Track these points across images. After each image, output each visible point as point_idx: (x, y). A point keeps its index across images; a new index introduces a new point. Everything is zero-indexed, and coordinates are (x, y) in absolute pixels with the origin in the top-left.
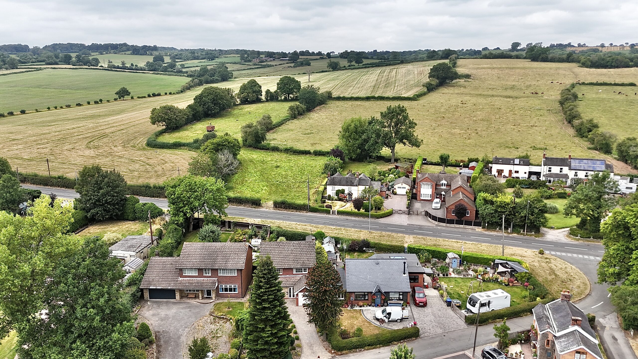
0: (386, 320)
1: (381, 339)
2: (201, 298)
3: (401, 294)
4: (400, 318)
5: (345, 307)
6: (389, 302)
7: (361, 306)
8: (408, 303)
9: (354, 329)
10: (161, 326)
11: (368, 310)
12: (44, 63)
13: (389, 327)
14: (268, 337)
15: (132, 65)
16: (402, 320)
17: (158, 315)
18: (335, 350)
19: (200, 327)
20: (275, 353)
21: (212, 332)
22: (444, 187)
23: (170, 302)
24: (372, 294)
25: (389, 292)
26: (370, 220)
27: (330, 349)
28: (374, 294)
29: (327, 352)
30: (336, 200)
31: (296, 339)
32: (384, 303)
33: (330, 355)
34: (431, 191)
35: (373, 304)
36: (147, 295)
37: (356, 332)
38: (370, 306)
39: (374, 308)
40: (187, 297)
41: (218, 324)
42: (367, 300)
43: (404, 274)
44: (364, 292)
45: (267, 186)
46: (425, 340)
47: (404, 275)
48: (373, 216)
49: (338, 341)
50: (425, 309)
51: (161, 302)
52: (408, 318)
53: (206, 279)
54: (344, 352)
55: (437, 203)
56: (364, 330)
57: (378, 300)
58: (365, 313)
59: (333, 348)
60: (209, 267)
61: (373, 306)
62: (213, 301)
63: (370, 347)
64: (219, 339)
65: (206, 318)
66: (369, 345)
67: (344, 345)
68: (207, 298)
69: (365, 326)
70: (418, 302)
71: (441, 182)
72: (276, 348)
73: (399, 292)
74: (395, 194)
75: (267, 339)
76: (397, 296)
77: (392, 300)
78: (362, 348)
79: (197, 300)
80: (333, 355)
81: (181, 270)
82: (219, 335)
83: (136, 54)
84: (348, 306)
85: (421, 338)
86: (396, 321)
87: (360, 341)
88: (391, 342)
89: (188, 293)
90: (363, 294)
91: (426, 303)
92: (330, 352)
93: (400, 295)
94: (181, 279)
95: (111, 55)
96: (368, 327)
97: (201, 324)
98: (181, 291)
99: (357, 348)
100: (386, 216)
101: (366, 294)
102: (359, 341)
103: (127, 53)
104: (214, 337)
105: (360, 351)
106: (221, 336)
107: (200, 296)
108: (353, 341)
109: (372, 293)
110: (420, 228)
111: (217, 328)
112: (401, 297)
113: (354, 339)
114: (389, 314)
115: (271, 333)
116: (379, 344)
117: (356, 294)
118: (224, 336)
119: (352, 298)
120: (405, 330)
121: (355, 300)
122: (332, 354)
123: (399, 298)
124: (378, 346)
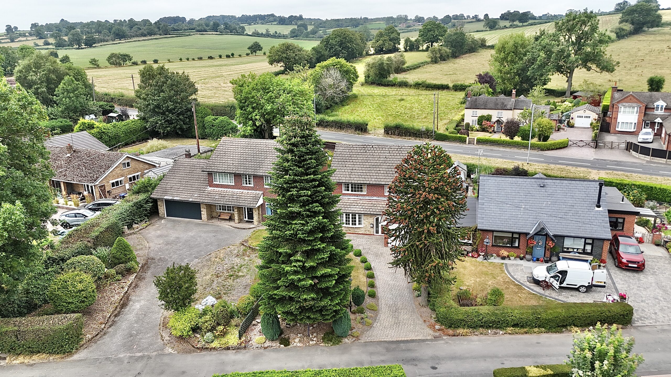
0: (556, 284)
1: (544, 316)
2: (237, 221)
3: (590, 241)
4: (587, 285)
5: (472, 257)
6: (561, 255)
7: (503, 258)
8: (603, 261)
9: (485, 292)
10: (160, 251)
11: (517, 265)
12: (194, 31)
13: (560, 298)
14: (296, 273)
15: (276, 32)
16: (589, 288)
17: (166, 236)
18: (442, 324)
19: (217, 260)
20: (310, 309)
21: (233, 268)
22: (659, 112)
23: (192, 223)
24: (529, 236)
25: (563, 237)
26: (529, 152)
27: (433, 321)
28: (532, 237)
29: (425, 326)
30: (478, 131)
31: (370, 296)
32: (551, 257)
33: (431, 332)
34: (637, 117)
35: (528, 257)
36: (162, 209)
37: (489, 297)
38: (521, 259)
39: (531, 264)
40: (218, 217)
41: (246, 258)
42: (518, 247)
43: (599, 206)
44: (513, 233)
45: (382, 116)
46: (646, 332)
47: (597, 209)
48: (534, 147)
49: (450, 307)
50: (641, 276)
51: (179, 222)
52: (604, 287)
53: (246, 191)
54: (460, 331)
55: (647, 133)
56: (506, 296)
57: (539, 252)
58: (510, 269)
59: (438, 320)
60: (251, 172)
61: (529, 260)
62: (253, 226)
63: (517, 330)
64: (238, 280)
65: (232, 248)
66: (515, 325)
67: (461, 317)
68: (247, 222)
69: (510, 290)
70: (624, 261)
71: (656, 104)
72: (313, 299)
73: (586, 239)
74: (572, 127)
75: (292, 277)
76: (580, 245)
77: (570, 252)
78: (500, 328)
79: (232, 223)
80: (437, 334)
81: (210, 174)
82: (240, 274)
83: (282, 24)
84: (480, 255)
85: (636, 327)
86: (577, 289)
87: (496, 315)
88: (565, 326)
89: (220, 212)
90: (510, 235)
91: (643, 265)
92: (432, 327)
93: (586, 244)
94: (210, 189)
95: (258, 25)
96: (516, 293)
97: (222, 255)
98: (210, 207)
99: (489, 327)
100: (557, 149)
101: (515, 236)
102: (494, 314)
103: (273, 23)
104: (231, 276)
105: (496, 334)
106: (243, 276)
107: (236, 217)
108: (481, 312)
109: (527, 234)
110: (618, 163)
111: (243, 264)
112: (589, 248)
113: (484, 310)
114: (564, 273)
115: (303, 267)
116: (539, 327)
117: (495, 234)
118: (248, 276)
119: (488, 241)
120: (600, 306)
121: (493, 246)
122: (435, 330)
123: (584, 249)
124: (536, 330)
